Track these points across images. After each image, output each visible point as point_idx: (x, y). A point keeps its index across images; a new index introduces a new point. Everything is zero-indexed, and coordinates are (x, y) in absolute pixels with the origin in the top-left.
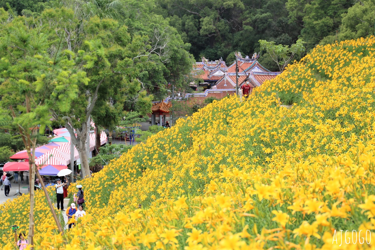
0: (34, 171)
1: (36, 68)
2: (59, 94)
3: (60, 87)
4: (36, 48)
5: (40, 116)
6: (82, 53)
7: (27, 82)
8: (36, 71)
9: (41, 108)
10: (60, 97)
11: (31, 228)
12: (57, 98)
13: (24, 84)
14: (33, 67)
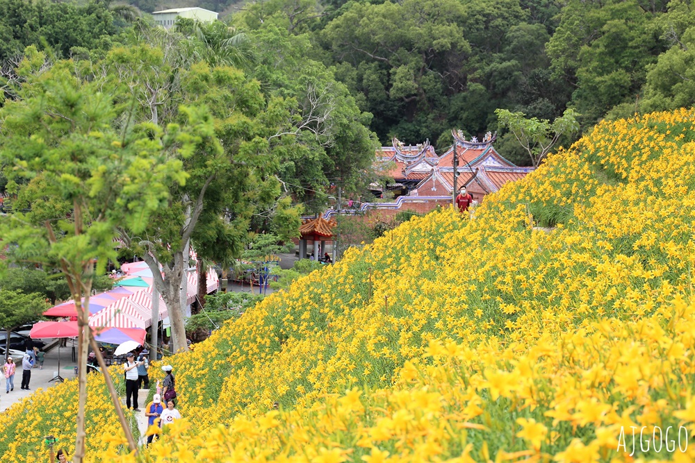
0: (88, 339)
1: (93, 153)
2: (129, 201)
3: (130, 188)
4: (93, 118)
5: (98, 241)
6: (174, 129)
7: (76, 180)
8: (92, 159)
9: (100, 226)
10: (130, 206)
11: (79, 442)
12: (126, 209)
13: (70, 182)
14: (86, 151)
